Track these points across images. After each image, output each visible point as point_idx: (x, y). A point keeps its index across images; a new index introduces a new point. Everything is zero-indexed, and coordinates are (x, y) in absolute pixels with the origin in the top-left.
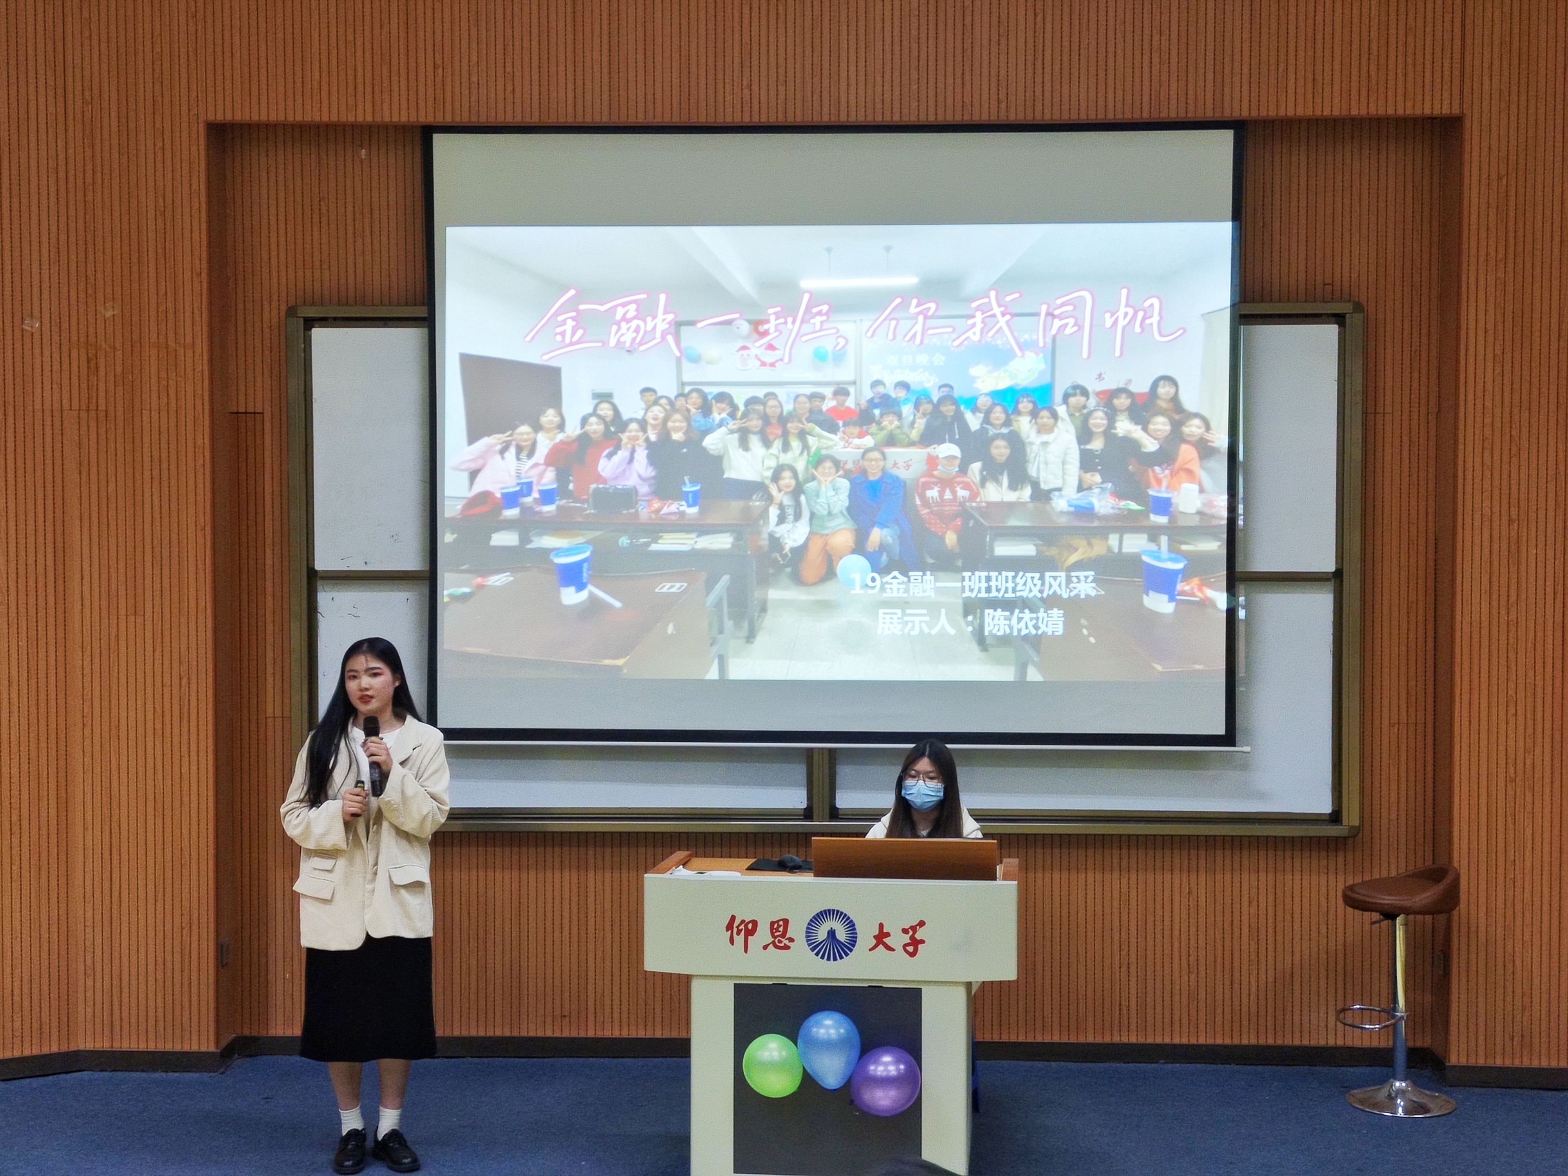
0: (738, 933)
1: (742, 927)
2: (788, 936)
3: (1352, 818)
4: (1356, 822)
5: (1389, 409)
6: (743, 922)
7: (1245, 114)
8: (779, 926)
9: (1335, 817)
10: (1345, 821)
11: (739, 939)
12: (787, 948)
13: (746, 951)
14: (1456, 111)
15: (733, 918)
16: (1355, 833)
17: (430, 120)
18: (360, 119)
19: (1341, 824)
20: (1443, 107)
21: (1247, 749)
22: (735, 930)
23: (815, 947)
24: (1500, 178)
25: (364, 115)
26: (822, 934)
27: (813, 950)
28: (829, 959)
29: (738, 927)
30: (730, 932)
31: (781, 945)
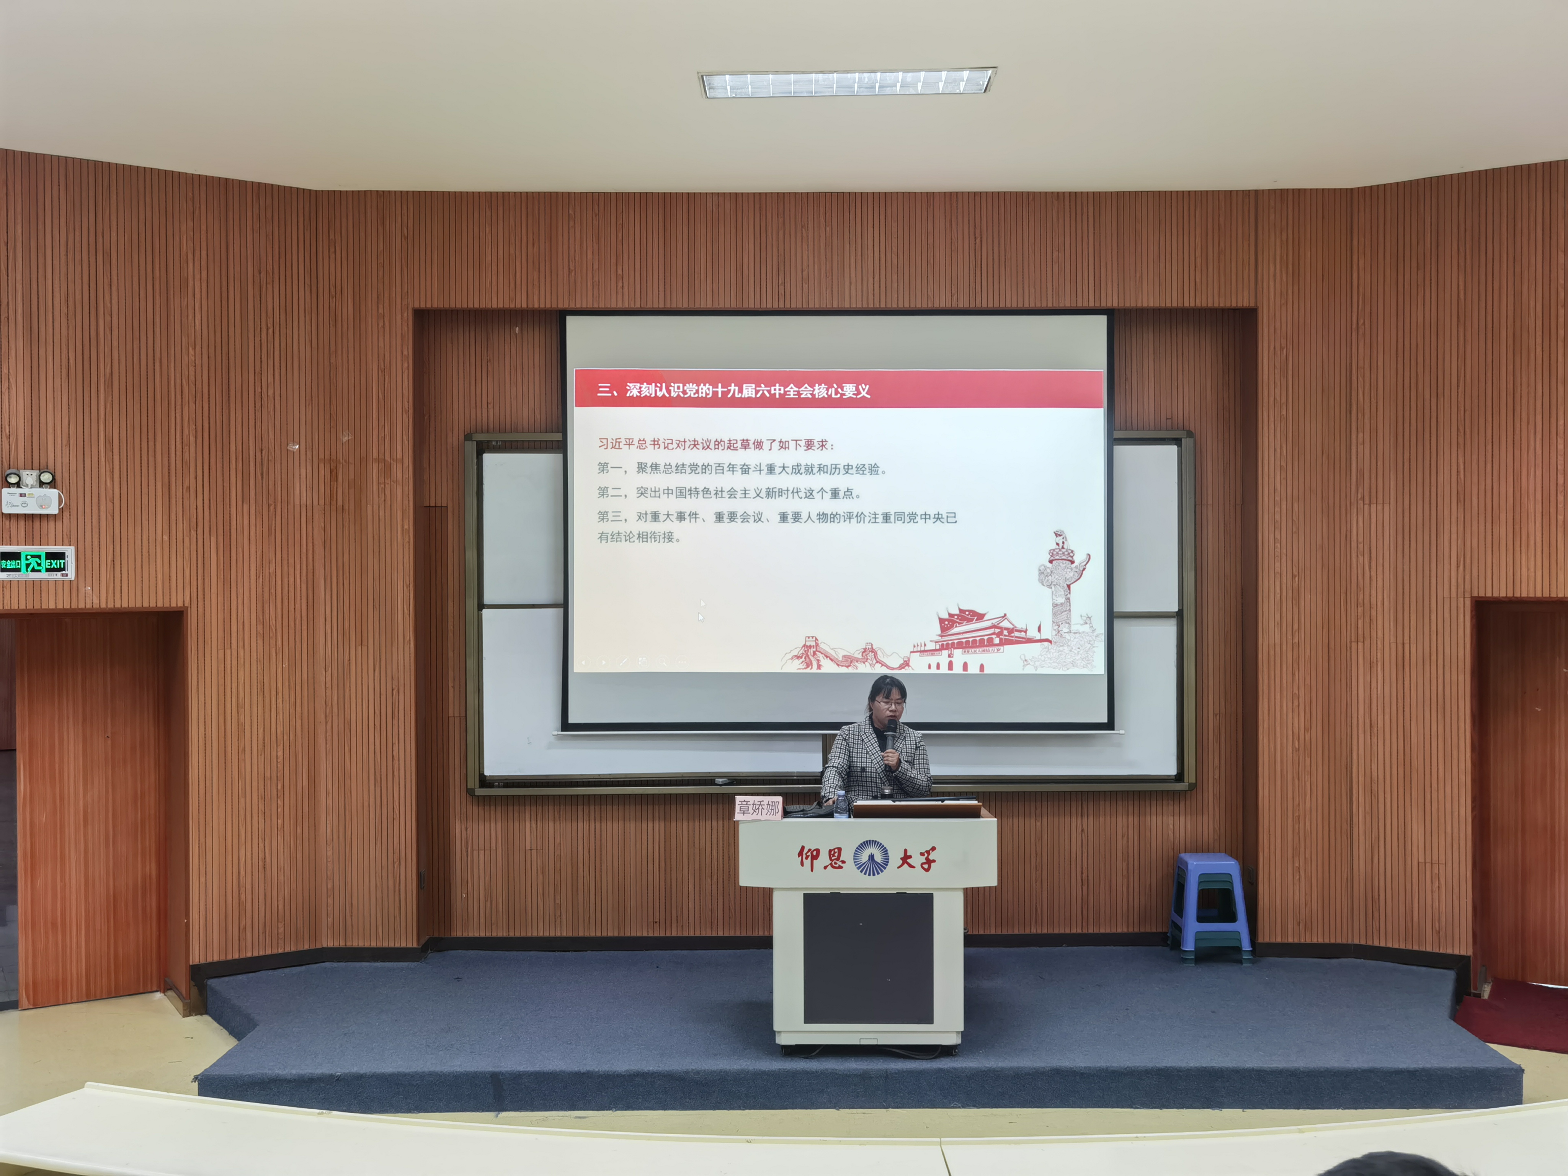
0: (807, 858)
1: (809, 854)
2: (841, 859)
3: (1190, 777)
4: (1193, 781)
5: (1210, 502)
6: (810, 850)
7: (1115, 305)
8: (835, 853)
9: (1179, 777)
10: (1186, 780)
11: (807, 862)
12: (840, 867)
13: (812, 870)
14: (1252, 305)
15: (803, 848)
16: (1193, 787)
17: (566, 306)
18: (518, 306)
19: (1184, 782)
20: (1243, 301)
21: (1122, 732)
22: (804, 856)
23: (861, 867)
24: (1282, 349)
25: (521, 303)
26: (864, 857)
27: (858, 868)
28: (869, 874)
29: (806, 854)
30: (800, 857)
31: (837, 866)
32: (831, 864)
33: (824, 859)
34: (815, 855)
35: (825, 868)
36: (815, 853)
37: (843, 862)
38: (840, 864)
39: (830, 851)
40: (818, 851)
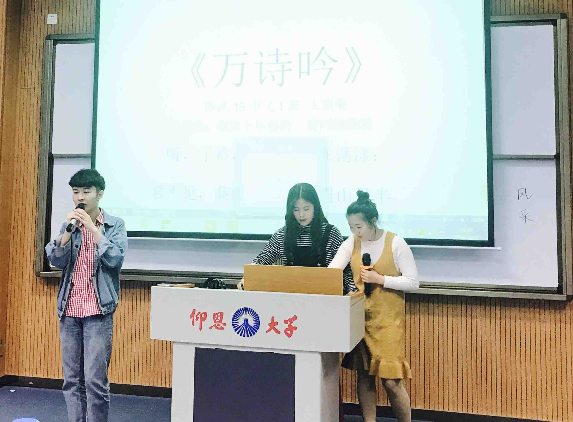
0: (197, 320)
1: (199, 316)
2: (222, 322)
6: (199, 313)
8: (218, 316)
11: (197, 323)
12: (222, 328)
13: (201, 330)
15: (194, 311)
19: (564, 294)
21: (500, 249)
22: (195, 318)
26: (241, 322)
27: (236, 330)
28: (244, 336)
29: (197, 316)
30: (192, 318)
31: (219, 327)
32: (215, 325)
33: (210, 321)
34: (203, 317)
35: (211, 328)
36: (203, 316)
37: (225, 324)
38: (222, 325)
39: (215, 315)
40: (205, 314)
